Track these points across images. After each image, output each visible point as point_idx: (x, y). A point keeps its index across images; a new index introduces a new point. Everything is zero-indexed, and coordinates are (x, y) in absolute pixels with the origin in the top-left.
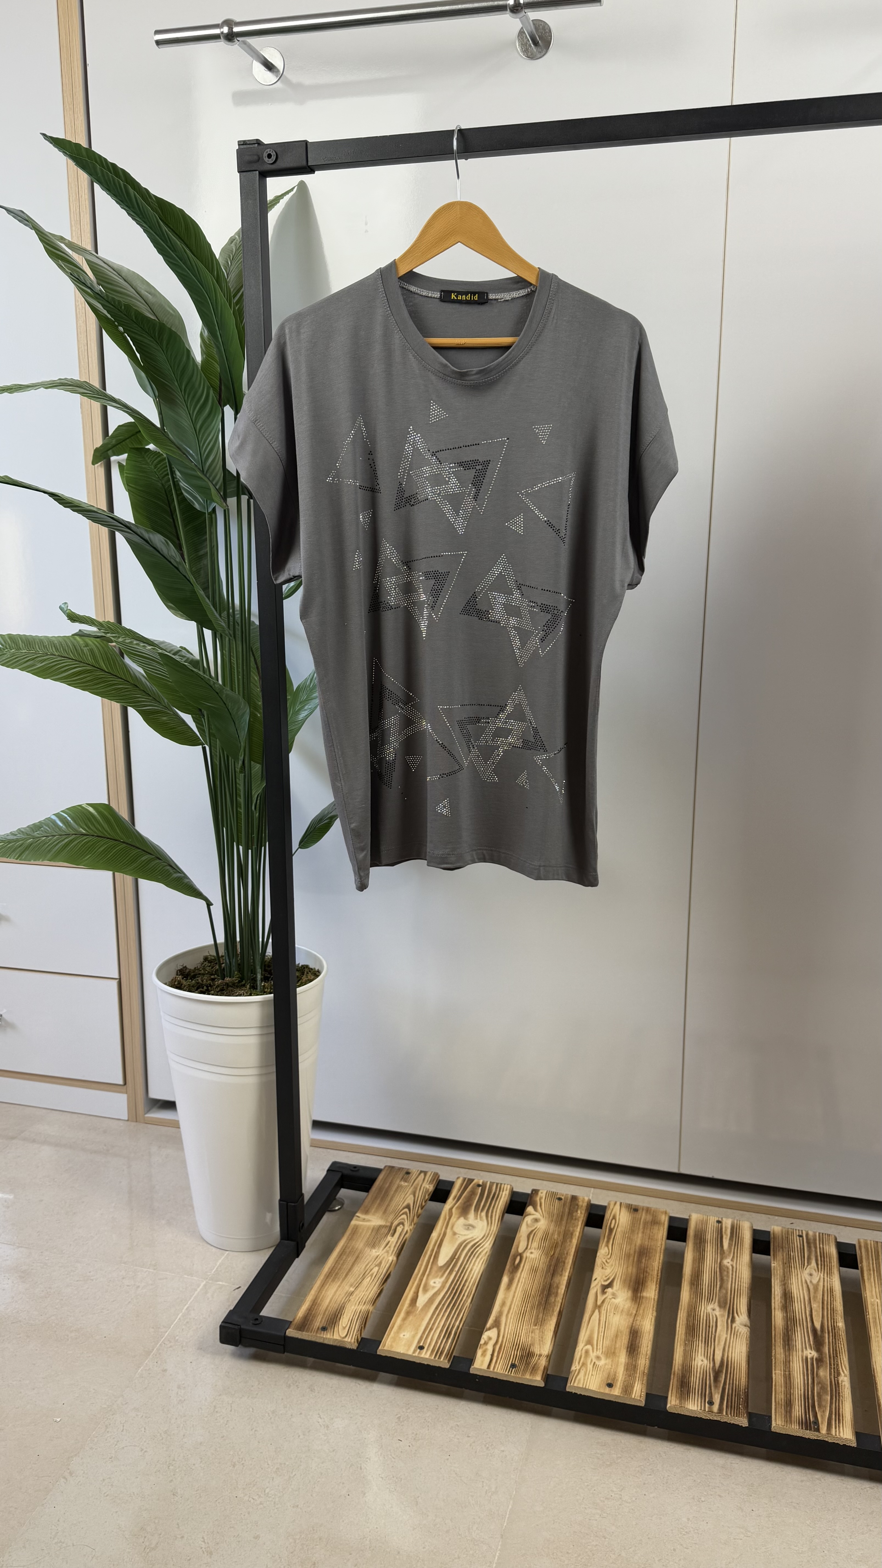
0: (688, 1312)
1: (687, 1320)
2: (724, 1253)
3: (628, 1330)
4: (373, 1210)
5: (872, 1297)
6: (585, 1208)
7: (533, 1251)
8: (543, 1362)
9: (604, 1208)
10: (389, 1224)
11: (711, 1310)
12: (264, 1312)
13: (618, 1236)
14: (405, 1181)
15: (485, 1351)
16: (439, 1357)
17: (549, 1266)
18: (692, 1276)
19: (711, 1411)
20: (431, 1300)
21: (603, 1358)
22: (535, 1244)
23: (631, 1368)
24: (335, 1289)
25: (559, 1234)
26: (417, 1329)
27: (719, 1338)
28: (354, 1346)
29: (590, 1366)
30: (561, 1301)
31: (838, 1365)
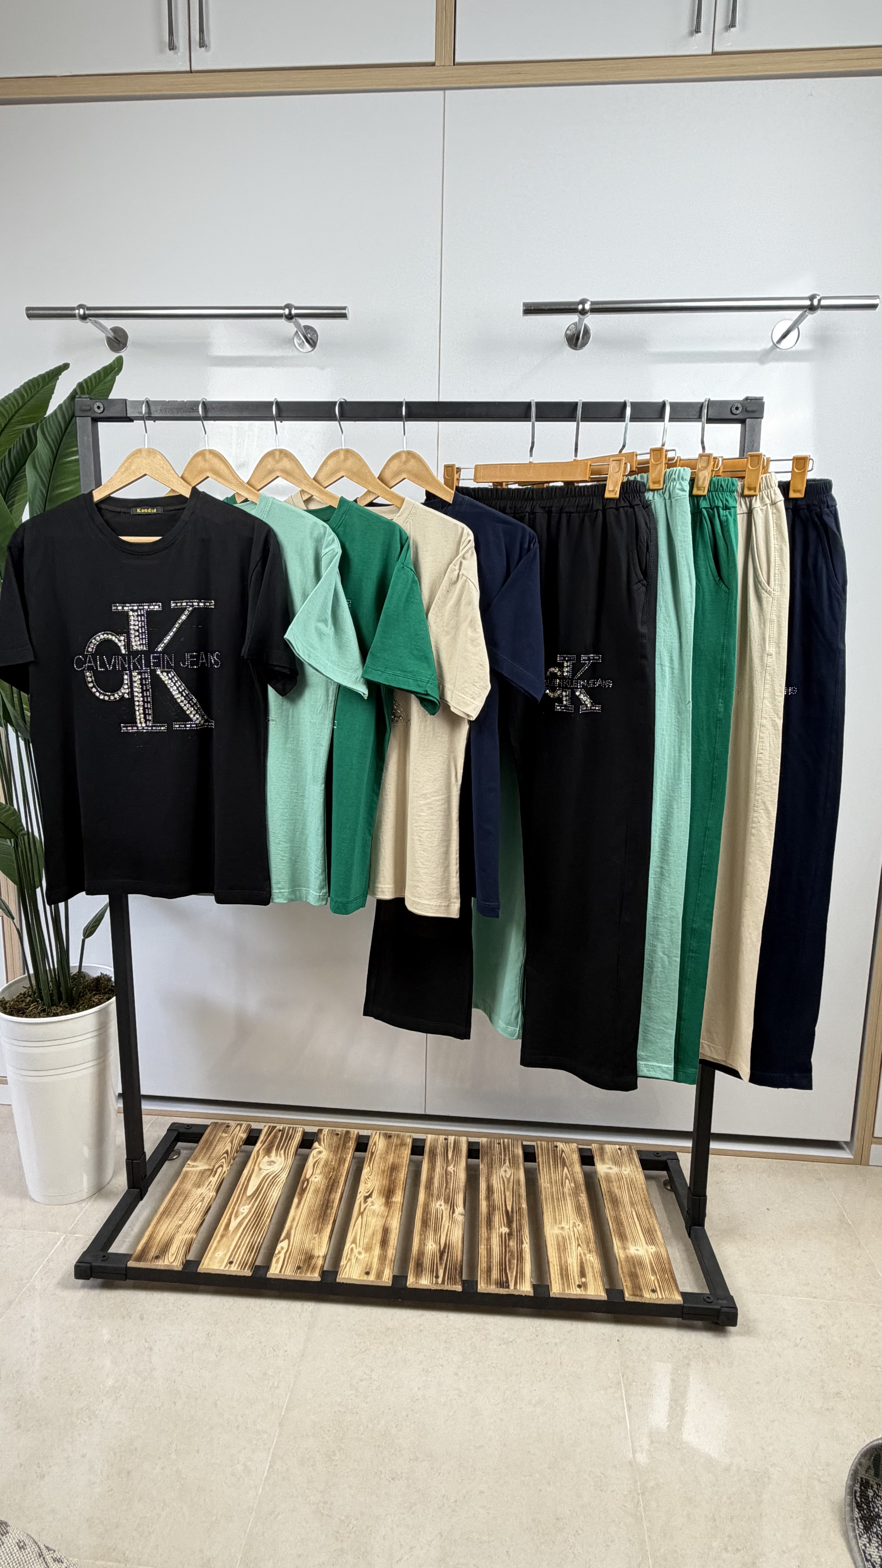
0: (423, 1209)
1: (423, 1215)
2: (449, 1162)
3: (382, 1229)
4: (200, 1158)
5: (545, 1182)
6: (354, 1139)
7: (317, 1176)
8: (320, 1262)
9: (368, 1138)
10: (211, 1168)
11: (439, 1206)
12: (112, 1250)
13: (377, 1158)
14: (226, 1132)
15: (278, 1259)
16: (244, 1269)
17: (328, 1186)
18: (426, 1182)
19: (437, 1283)
20: (240, 1224)
21: (363, 1252)
22: (318, 1171)
23: (383, 1258)
24: (167, 1224)
25: (336, 1161)
26: (229, 1249)
27: (444, 1226)
28: (180, 1269)
29: (354, 1261)
30: (335, 1212)
31: (522, 1236)
